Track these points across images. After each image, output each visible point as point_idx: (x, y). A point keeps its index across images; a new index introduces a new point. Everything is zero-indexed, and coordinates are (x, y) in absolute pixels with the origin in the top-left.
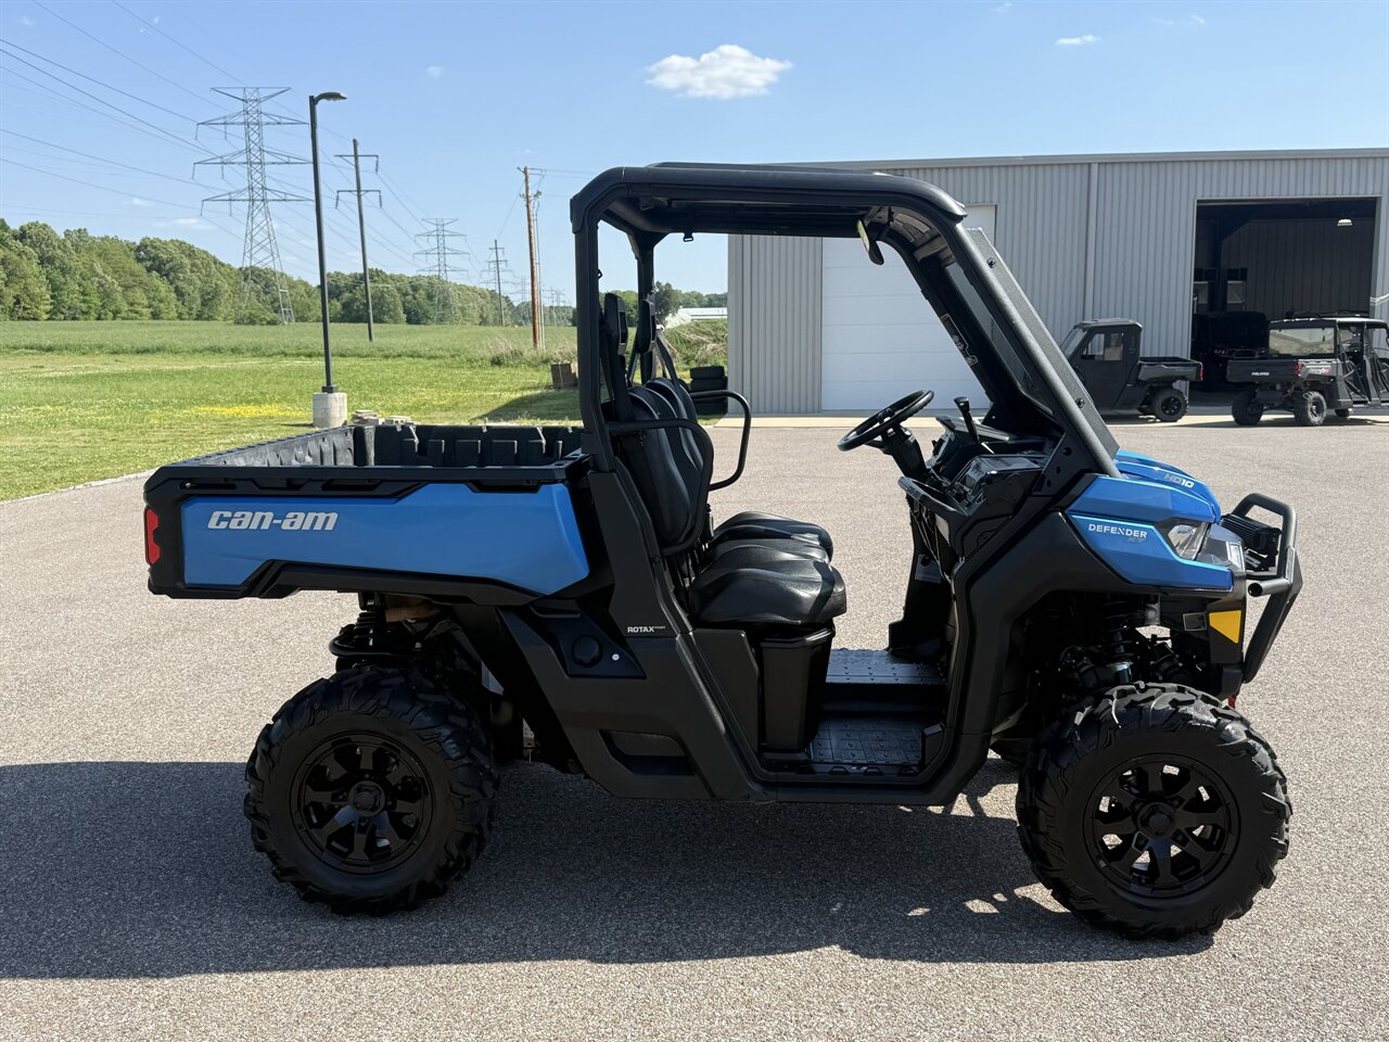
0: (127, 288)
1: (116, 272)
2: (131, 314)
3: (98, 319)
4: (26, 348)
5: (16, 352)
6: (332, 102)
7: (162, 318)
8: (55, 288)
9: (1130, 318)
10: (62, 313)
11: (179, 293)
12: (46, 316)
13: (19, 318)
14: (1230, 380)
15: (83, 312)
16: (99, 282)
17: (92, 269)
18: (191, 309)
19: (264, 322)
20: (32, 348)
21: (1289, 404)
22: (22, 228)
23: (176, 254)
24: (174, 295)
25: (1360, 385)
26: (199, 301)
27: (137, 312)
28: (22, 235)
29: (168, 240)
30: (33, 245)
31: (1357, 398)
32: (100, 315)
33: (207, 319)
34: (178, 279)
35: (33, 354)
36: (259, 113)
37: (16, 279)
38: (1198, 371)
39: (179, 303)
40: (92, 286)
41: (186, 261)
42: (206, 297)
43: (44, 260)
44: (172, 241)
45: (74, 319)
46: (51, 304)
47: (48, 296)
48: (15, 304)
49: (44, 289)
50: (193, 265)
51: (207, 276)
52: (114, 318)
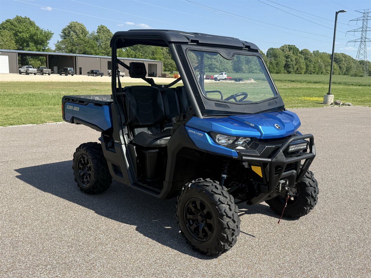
0: (326, 66)
1: (324, 62)
2: (326, 73)
3: (317, 74)
4: (288, 81)
5: (285, 82)
6: (342, 13)
7: (334, 74)
8: (307, 66)
10: (308, 72)
11: (340, 68)
12: (304, 73)
13: (297, 73)
15: (313, 72)
16: (319, 64)
17: (318, 61)
18: (343, 72)
19: (359, 76)
20: (289, 81)
22: (302, 51)
23: (341, 57)
24: (338, 68)
26: (345, 70)
27: (327, 73)
28: (301, 53)
29: (340, 53)
30: (303, 55)
32: (318, 73)
33: (347, 75)
34: (341, 64)
35: (289, 82)
36: (368, 16)
37: (298, 64)
39: (340, 70)
40: (317, 65)
41: (344, 59)
42: (347, 69)
43: (306, 59)
44: (341, 53)
45: (311, 74)
46: (306, 70)
47: (305, 68)
48: (297, 70)
49: (304, 66)
50: (345, 60)
51: (349, 63)
52: (321, 74)
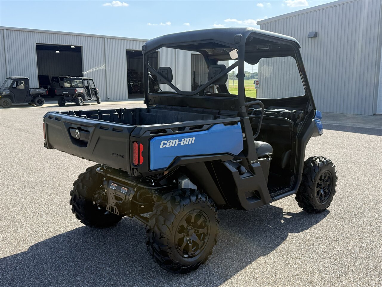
9: (25, 76)
14: (56, 94)
21: (73, 100)
25: (89, 95)
31: (89, 98)
38: (46, 92)
